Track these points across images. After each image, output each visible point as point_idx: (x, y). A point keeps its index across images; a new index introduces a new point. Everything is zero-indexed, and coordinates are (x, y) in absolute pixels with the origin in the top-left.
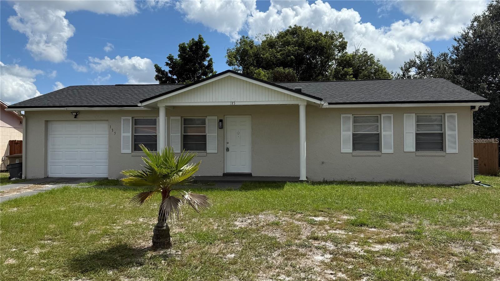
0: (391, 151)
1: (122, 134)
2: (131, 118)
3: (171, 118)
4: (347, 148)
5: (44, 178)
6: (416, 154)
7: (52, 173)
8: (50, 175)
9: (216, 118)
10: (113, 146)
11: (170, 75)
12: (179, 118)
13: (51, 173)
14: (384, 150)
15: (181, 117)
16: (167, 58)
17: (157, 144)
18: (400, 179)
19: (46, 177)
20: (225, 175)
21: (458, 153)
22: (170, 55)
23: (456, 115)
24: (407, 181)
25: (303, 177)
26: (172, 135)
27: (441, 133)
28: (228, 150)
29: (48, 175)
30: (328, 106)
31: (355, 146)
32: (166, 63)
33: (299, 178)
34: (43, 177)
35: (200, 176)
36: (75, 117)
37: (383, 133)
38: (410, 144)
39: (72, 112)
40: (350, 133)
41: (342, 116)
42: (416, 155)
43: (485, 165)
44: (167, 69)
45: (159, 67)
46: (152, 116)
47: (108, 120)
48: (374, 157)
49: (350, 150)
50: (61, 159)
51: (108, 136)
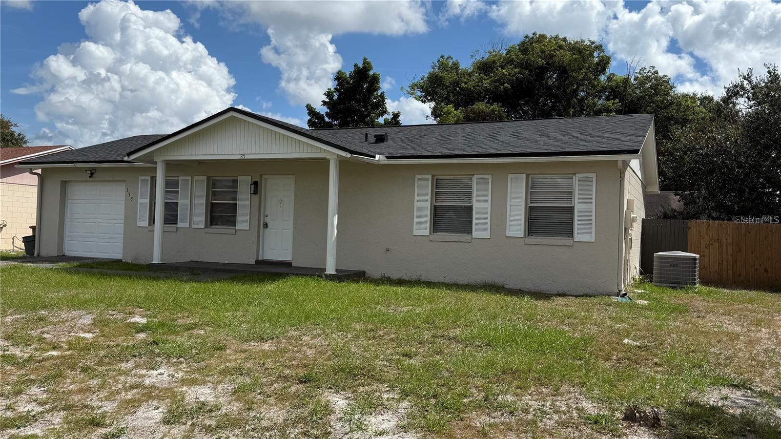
0: (486, 235)
1: (140, 201)
2: (150, 177)
3: (196, 178)
4: (422, 226)
5: (58, 256)
6: (524, 240)
7: (70, 251)
8: (68, 253)
9: (249, 178)
10: (130, 217)
11: (327, 119)
12: (205, 178)
13: (68, 251)
14: (476, 234)
15: (208, 178)
16: (325, 94)
17: (177, 215)
18: (499, 280)
19: (61, 255)
20: (258, 262)
21: (594, 241)
22: (329, 89)
23: (593, 175)
24: (510, 285)
25: (331, 270)
26: (196, 202)
27: (571, 207)
28: (266, 225)
29: (64, 253)
30: (387, 162)
31: (436, 226)
32: (323, 101)
33: (325, 270)
34: (56, 255)
35: (226, 262)
36: (90, 177)
37: (476, 206)
38: (516, 225)
39: (86, 169)
40: (428, 204)
41: (417, 176)
42: (525, 243)
43: (766, 271)
44: (323, 110)
45: (312, 108)
46: (175, 175)
47: (125, 181)
48: (460, 243)
49: (426, 231)
50: (78, 232)
51: (124, 202)
